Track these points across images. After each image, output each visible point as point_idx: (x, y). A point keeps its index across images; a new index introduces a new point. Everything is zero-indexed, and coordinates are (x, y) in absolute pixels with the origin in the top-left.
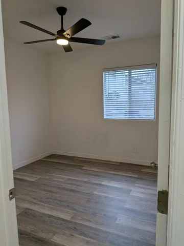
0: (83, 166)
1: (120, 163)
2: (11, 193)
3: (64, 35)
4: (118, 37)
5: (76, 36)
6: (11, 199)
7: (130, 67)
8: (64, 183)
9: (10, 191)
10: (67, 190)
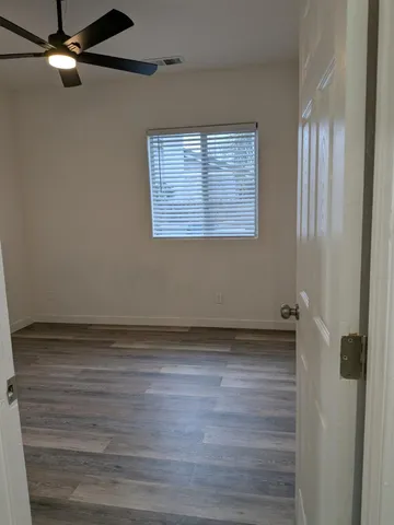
0: (113, 342)
1: (192, 328)
2: (10, 389)
3: (66, 47)
4: (178, 61)
5: (93, 50)
6: (11, 400)
7: (205, 128)
8: (75, 380)
9: (9, 381)
10: (87, 393)
